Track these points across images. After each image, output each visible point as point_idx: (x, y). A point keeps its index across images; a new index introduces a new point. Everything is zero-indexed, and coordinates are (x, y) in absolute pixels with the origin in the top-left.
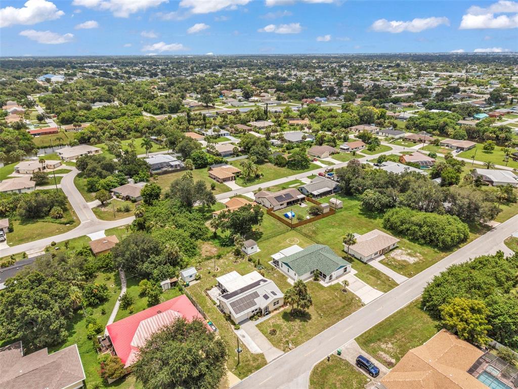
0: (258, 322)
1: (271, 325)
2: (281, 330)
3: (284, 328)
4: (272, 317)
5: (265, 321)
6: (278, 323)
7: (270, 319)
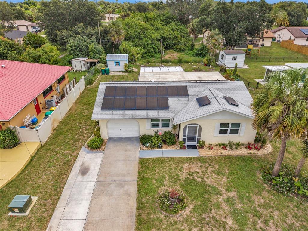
0: (155, 154)
1: (184, 176)
2: (204, 207)
3: (218, 206)
4: (202, 160)
5: (172, 159)
6: (208, 181)
7: (190, 160)
